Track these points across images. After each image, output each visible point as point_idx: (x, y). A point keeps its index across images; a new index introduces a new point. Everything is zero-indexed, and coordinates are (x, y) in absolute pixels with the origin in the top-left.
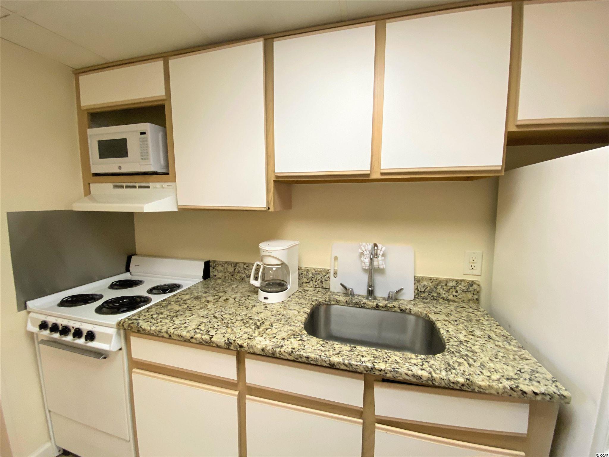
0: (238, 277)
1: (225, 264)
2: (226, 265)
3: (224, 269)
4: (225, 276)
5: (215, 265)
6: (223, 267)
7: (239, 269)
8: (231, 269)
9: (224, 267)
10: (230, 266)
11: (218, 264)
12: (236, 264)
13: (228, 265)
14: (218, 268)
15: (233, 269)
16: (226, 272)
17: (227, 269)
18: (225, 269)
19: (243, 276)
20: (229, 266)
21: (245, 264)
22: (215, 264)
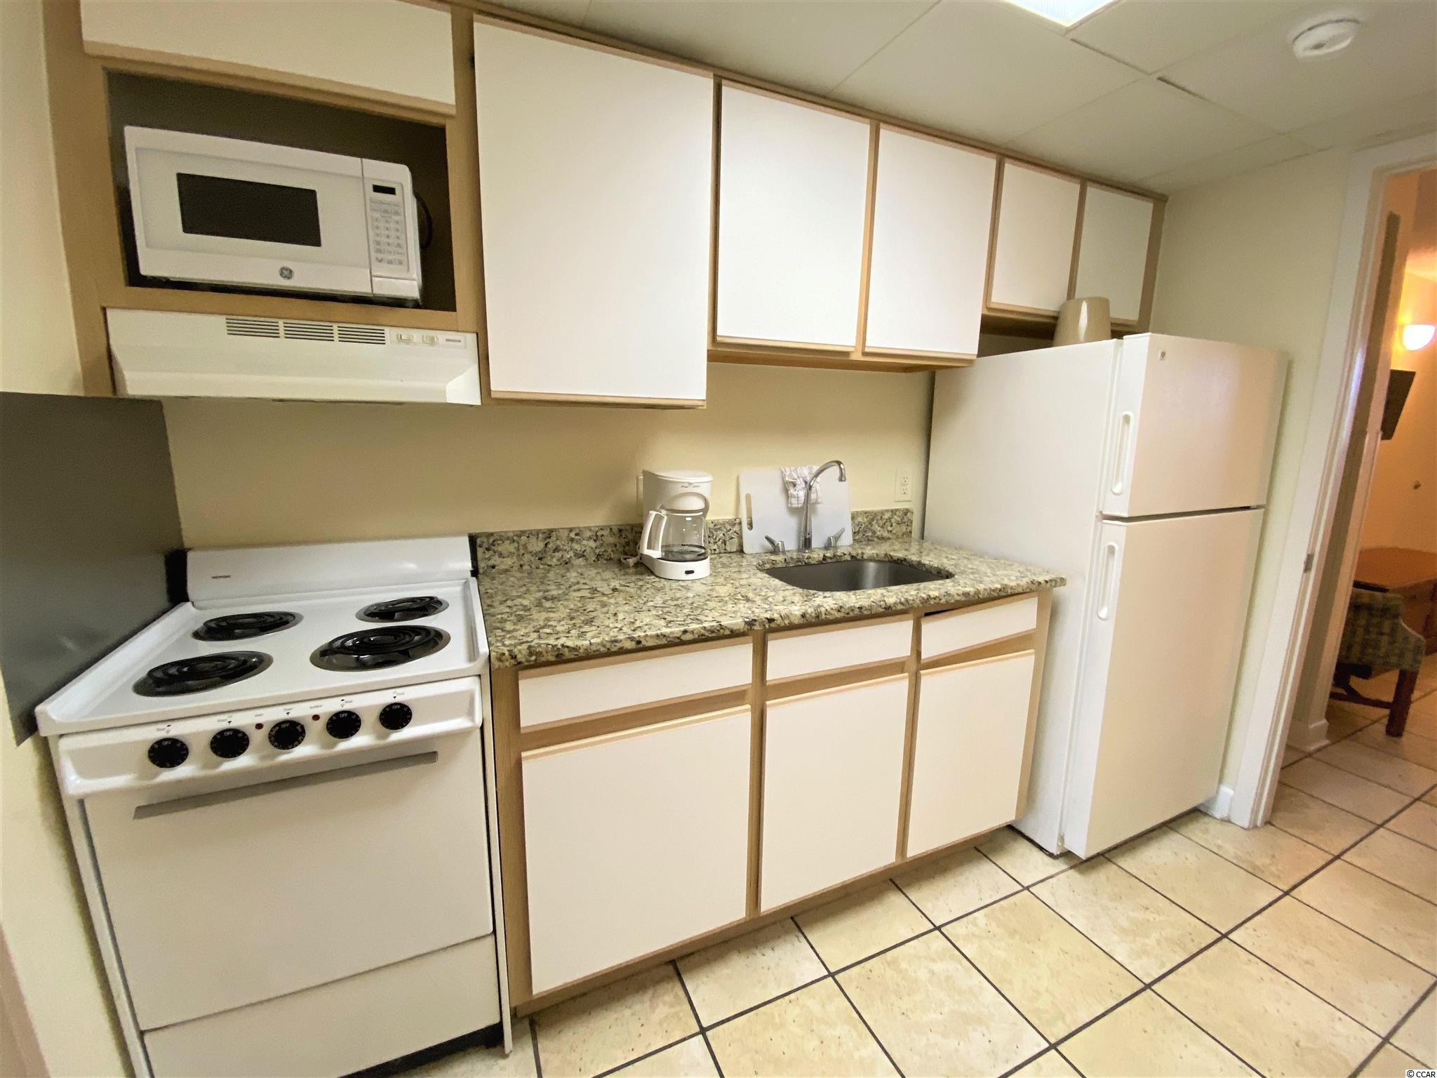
0: (555, 560)
1: (520, 536)
2: (524, 538)
3: (518, 549)
4: (522, 563)
5: (494, 541)
6: (516, 544)
7: (558, 542)
8: (536, 545)
9: (518, 543)
10: (533, 540)
11: (501, 540)
12: (549, 534)
13: (528, 537)
14: (500, 549)
15: (541, 545)
16: (523, 554)
17: (525, 546)
18: (521, 547)
19: (569, 556)
20: (531, 541)
21: (571, 530)
22: (491, 541)
